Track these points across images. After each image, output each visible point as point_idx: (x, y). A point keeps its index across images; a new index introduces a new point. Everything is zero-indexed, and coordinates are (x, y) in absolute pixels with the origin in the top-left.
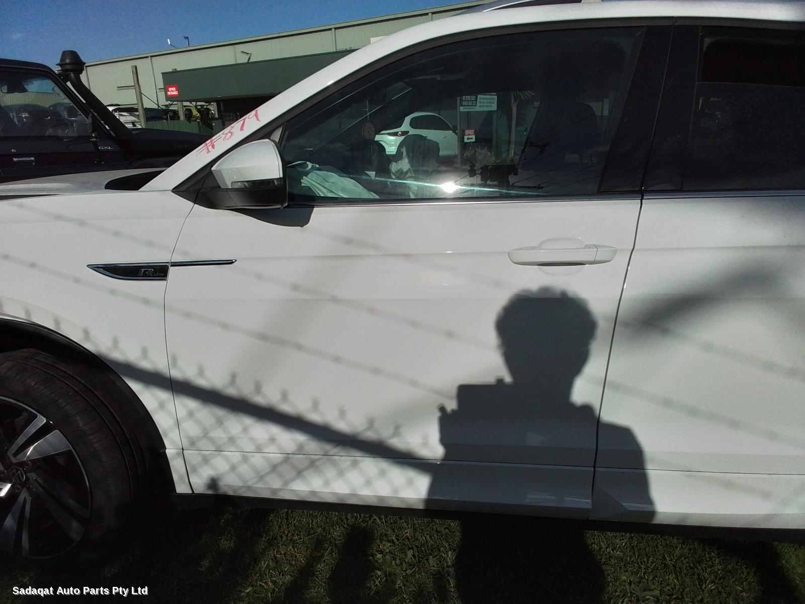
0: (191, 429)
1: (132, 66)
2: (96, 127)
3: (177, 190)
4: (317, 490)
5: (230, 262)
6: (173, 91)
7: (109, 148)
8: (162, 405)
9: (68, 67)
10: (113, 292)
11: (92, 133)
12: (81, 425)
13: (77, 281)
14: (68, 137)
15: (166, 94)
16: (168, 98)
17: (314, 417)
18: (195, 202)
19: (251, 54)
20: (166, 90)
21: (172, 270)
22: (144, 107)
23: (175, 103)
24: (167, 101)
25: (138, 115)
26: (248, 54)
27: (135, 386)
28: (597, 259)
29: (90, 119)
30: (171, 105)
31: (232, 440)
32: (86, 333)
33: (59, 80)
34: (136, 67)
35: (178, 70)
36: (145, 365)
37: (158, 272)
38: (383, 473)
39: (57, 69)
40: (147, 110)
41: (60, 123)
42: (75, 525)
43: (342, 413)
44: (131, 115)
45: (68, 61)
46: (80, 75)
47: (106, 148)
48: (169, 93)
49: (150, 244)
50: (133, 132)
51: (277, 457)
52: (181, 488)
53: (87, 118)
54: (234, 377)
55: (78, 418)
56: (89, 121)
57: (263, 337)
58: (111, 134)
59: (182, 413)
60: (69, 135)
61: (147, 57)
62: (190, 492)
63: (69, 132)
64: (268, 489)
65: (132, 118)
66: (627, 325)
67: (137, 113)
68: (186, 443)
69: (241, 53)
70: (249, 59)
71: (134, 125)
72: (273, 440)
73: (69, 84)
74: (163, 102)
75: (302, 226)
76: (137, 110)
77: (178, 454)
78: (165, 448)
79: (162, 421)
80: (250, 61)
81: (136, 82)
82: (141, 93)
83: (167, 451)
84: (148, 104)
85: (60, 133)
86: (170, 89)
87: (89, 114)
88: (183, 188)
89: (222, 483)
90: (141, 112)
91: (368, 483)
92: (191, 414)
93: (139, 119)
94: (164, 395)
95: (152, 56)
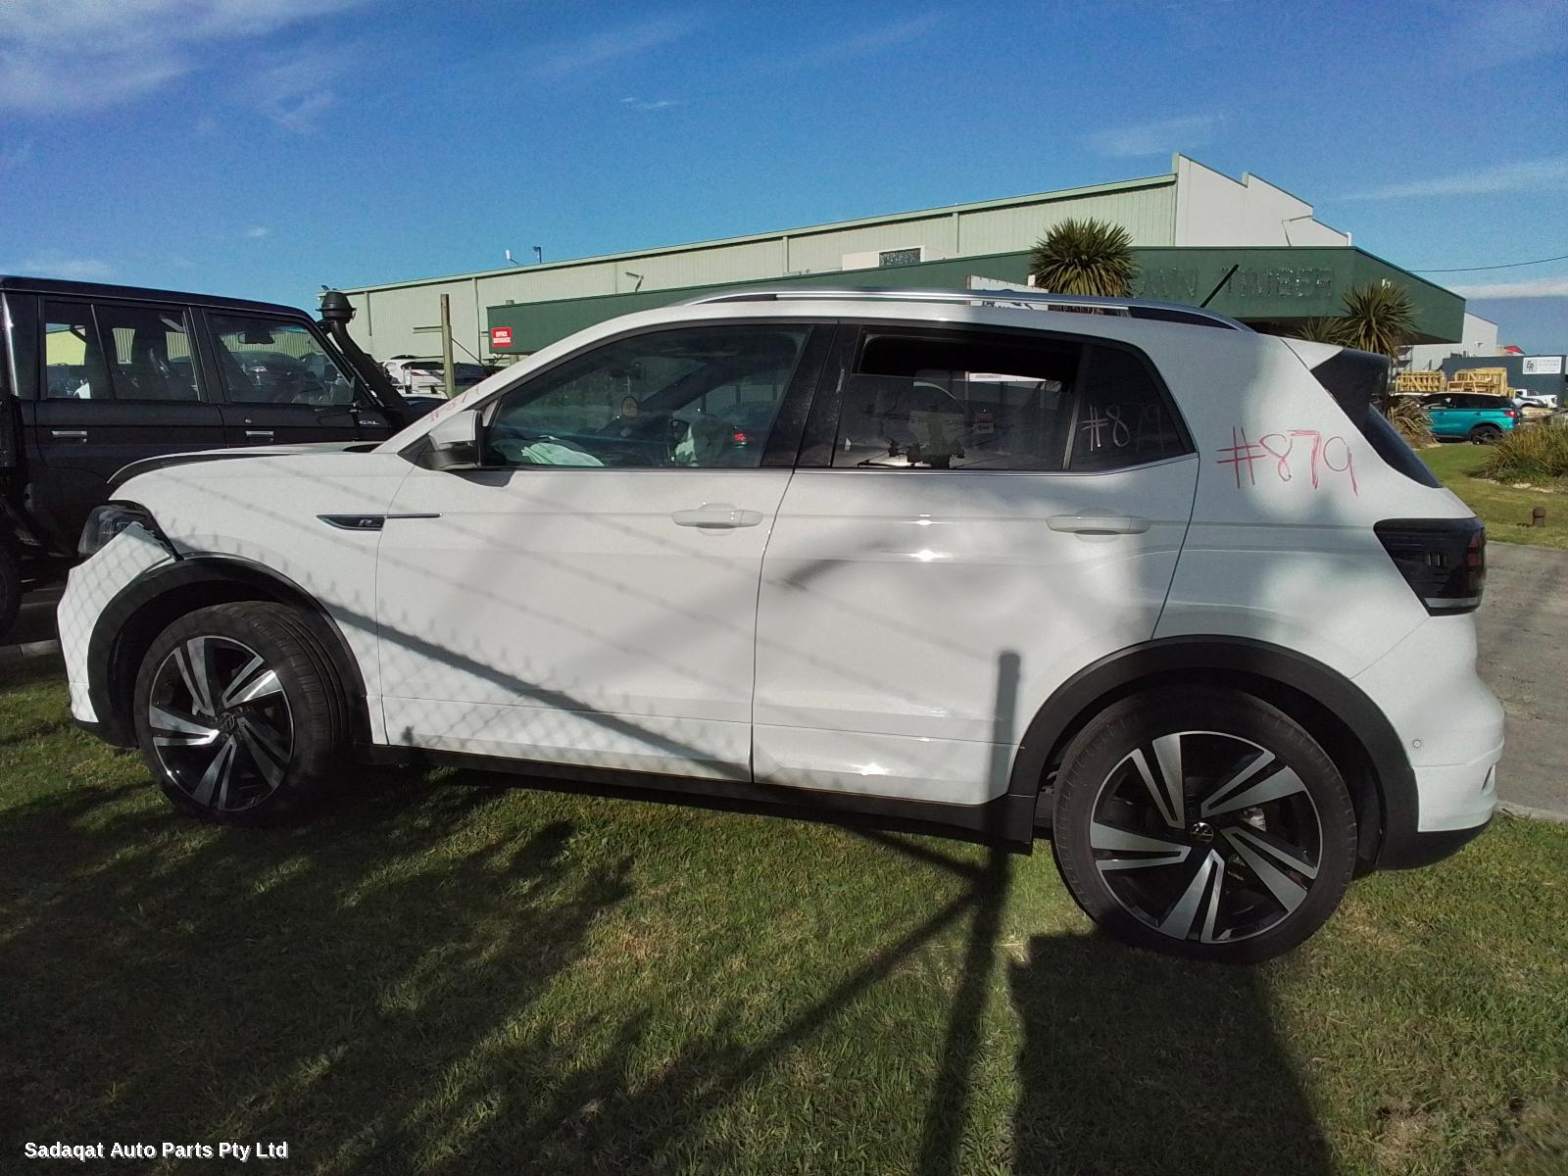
0: (391, 674)
1: (442, 295)
2: (360, 393)
3: (402, 453)
4: (502, 741)
5: (437, 516)
6: (502, 337)
7: (374, 423)
8: (367, 650)
9: (332, 314)
10: (336, 540)
11: (353, 401)
12: (294, 665)
13: (307, 528)
14: (321, 407)
15: (491, 341)
16: (493, 348)
17: (502, 667)
18: (416, 464)
19: (642, 278)
20: (491, 334)
21: (387, 522)
22: (455, 362)
23: (505, 356)
24: (491, 353)
25: (443, 375)
26: (638, 276)
27: (346, 629)
28: (743, 522)
29: (353, 382)
30: (498, 359)
31: (427, 687)
32: (309, 576)
33: (317, 330)
34: (447, 296)
35: (516, 302)
36: (356, 609)
37: (376, 523)
38: (562, 725)
39: (318, 317)
40: (458, 367)
41: (314, 386)
42: (276, 772)
43: (528, 665)
44: (432, 374)
45: (332, 306)
46: (347, 325)
47: (370, 422)
48: (495, 341)
49: (372, 499)
50: (410, 403)
51: (468, 706)
52: (378, 739)
53: (350, 381)
54: (432, 623)
55: (292, 660)
56: (352, 385)
57: (461, 586)
58: (378, 404)
59: (384, 658)
60: (323, 403)
61: (470, 279)
62: (385, 743)
63: (324, 400)
64: (458, 739)
65: (433, 380)
66: (770, 582)
67: (441, 372)
68: (385, 689)
69: (625, 275)
70: (639, 284)
71: (434, 391)
72: (463, 687)
73: (330, 335)
74: (487, 355)
75: (502, 486)
76: (440, 366)
77: (377, 700)
78: (366, 694)
79: (366, 666)
80: (639, 290)
81: (445, 321)
82: (451, 339)
83: (368, 697)
84: (460, 357)
85: (311, 401)
86: (498, 334)
87: (352, 377)
88: (407, 452)
89: (415, 733)
90: (447, 371)
91: (549, 735)
92: (392, 659)
93: (443, 380)
94: (369, 638)
95: (477, 278)
